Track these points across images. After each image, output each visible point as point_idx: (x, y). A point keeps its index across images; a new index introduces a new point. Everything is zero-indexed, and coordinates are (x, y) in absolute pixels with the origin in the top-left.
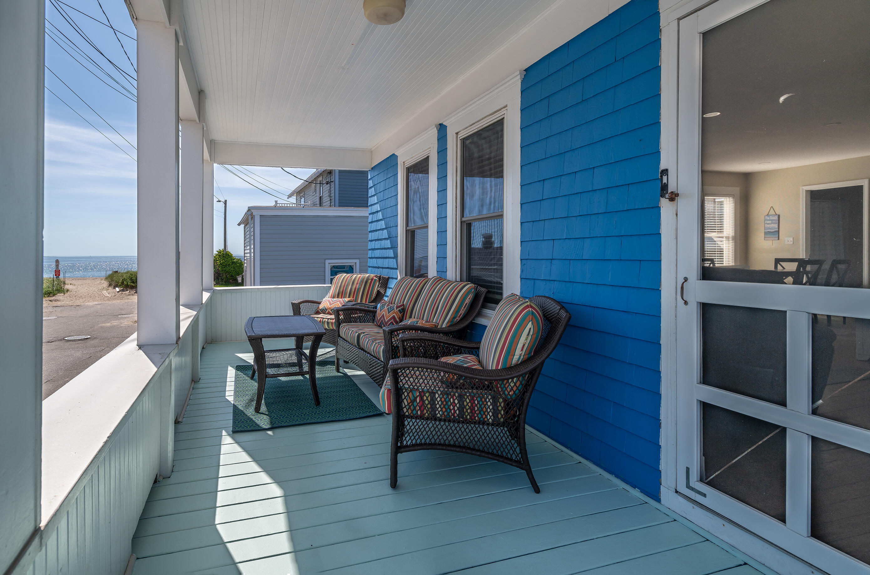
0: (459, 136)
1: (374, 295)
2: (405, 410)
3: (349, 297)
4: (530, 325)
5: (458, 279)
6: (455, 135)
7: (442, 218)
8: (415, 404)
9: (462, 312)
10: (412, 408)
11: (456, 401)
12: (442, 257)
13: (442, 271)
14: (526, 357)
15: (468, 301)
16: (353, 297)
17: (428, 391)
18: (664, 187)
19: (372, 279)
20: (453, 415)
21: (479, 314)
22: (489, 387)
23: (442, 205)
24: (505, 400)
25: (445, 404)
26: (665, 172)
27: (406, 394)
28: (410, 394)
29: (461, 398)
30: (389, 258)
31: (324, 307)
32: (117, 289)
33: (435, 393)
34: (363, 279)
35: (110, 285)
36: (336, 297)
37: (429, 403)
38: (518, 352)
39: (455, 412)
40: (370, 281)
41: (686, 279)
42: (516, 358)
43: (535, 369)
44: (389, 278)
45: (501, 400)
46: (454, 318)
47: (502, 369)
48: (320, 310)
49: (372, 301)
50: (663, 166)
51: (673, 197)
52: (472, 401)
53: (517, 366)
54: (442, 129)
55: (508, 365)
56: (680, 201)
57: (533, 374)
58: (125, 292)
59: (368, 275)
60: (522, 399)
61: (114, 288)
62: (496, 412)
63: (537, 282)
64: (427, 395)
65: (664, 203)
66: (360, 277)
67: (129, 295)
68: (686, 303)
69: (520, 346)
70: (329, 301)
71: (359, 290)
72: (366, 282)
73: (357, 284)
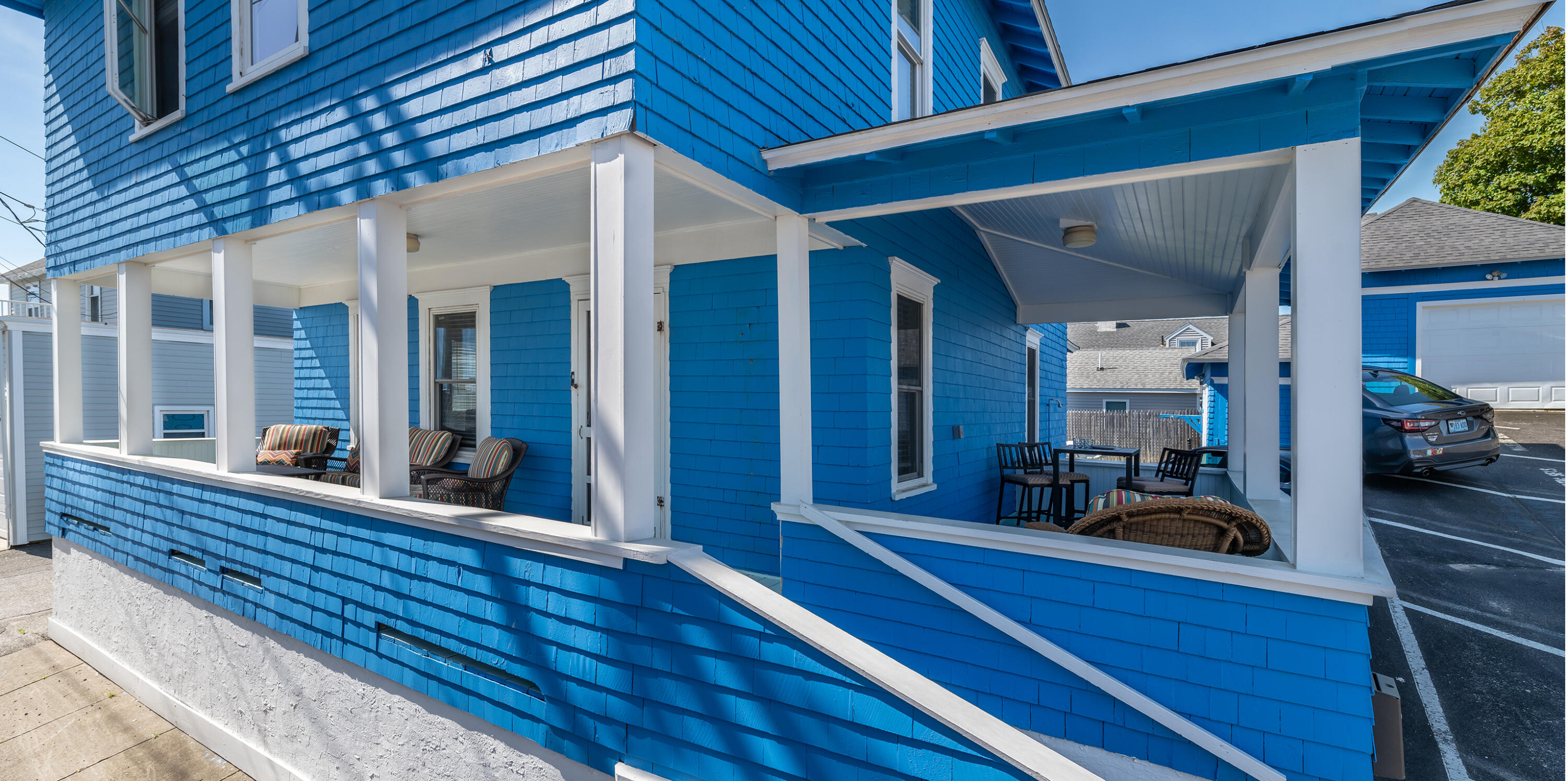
0: (431, 312)
1: (325, 446)
3: (295, 448)
4: (506, 452)
5: (433, 428)
6: (428, 310)
7: (413, 377)
9: (443, 453)
12: (413, 411)
13: (414, 422)
14: (506, 469)
15: (447, 445)
16: (300, 449)
18: (573, 381)
19: (322, 430)
21: (455, 456)
22: (482, 490)
24: (492, 496)
26: (573, 373)
30: (334, 409)
31: (263, 459)
34: (311, 430)
36: (277, 448)
38: (500, 467)
40: (318, 431)
41: (582, 427)
42: (498, 470)
43: (509, 476)
44: (339, 429)
46: (437, 458)
47: (490, 478)
48: (261, 462)
49: (324, 452)
50: (572, 370)
51: (576, 387)
52: (473, 497)
53: (499, 475)
54: (413, 303)
55: (494, 474)
56: (579, 388)
57: (508, 479)
59: (315, 426)
60: (502, 493)
65: (573, 388)
66: (305, 429)
68: (582, 438)
69: (501, 464)
70: (269, 453)
71: (307, 441)
72: (315, 433)
73: (303, 435)
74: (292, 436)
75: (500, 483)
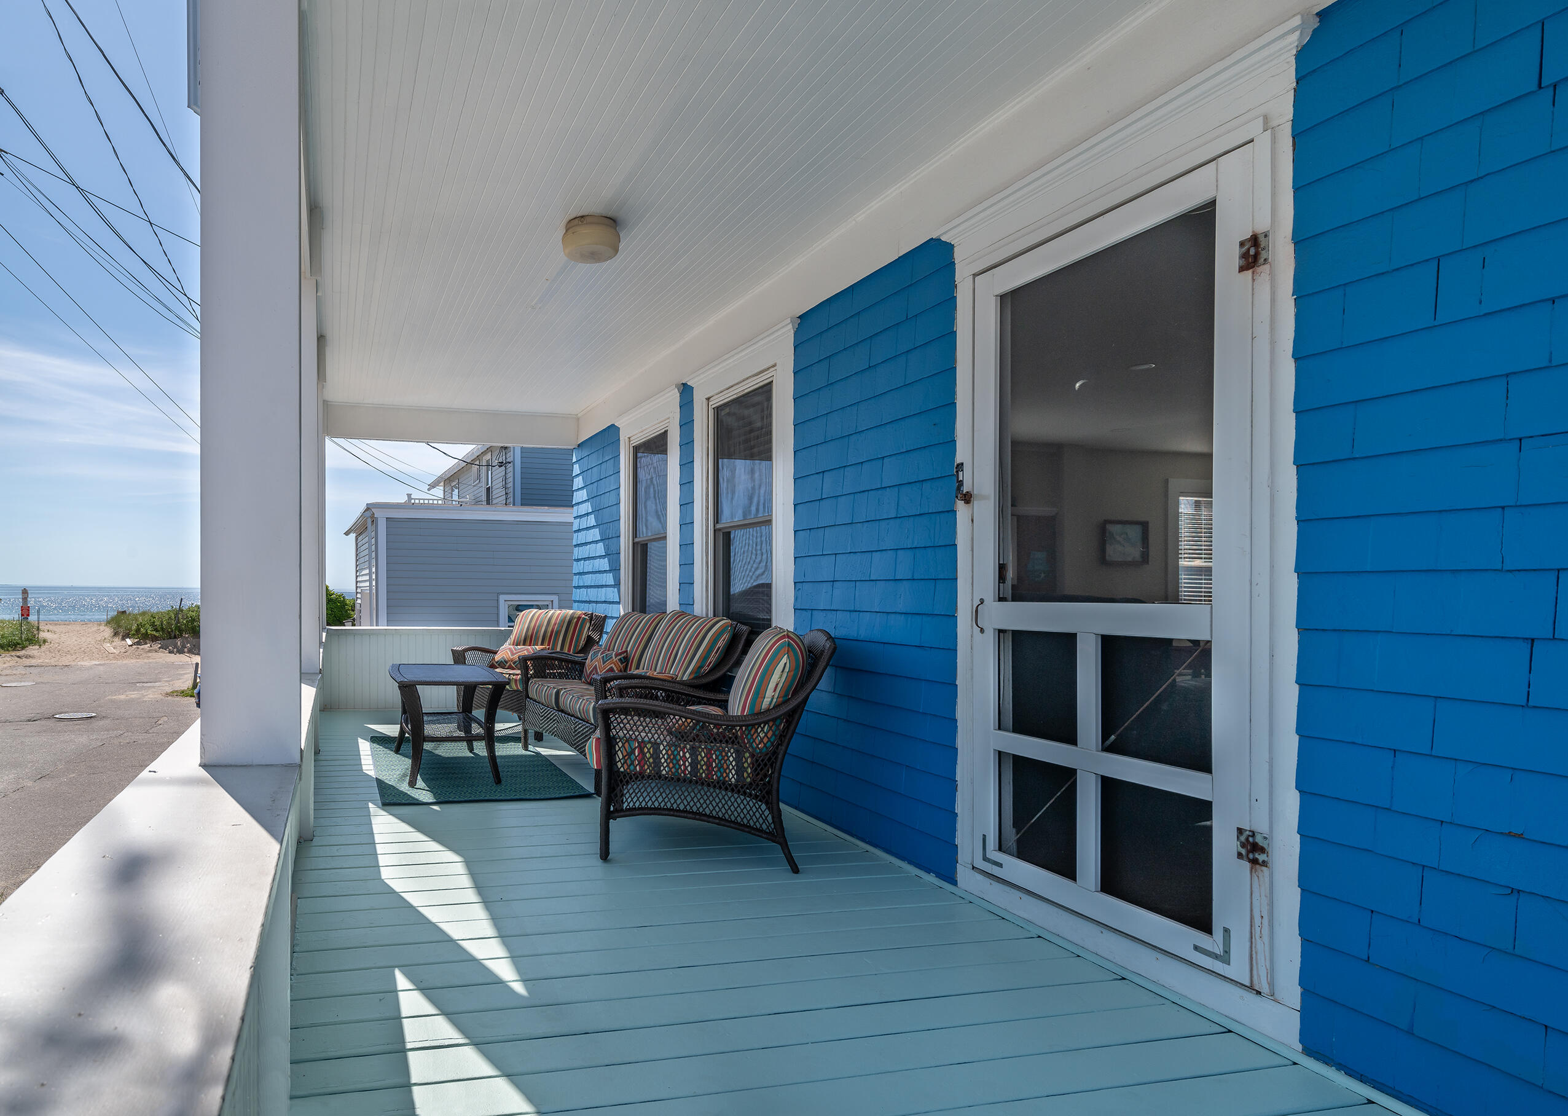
0: (712, 402)
1: (582, 643)
2: (619, 765)
3: (542, 644)
4: (785, 659)
5: (711, 614)
6: (707, 400)
7: (686, 524)
8: (633, 757)
9: (713, 659)
10: (629, 762)
11: (687, 755)
12: (686, 583)
13: (687, 602)
14: (781, 700)
15: (721, 643)
16: (549, 645)
17: (649, 742)
18: (961, 483)
19: (579, 618)
20: (684, 772)
22: (734, 740)
23: (686, 504)
24: (752, 756)
25: (673, 758)
26: (960, 466)
27: (620, 744)
28: (626, 745)
29: (694, 751)
30: (606, 586)
31: (503, 658)
32: (129, 641)
33: (659, 745)
34: (565, 617)
35: (116, 634)
36: (522, 643)
37: (652, 756)
38: (769, 693)
39: (686, 768)
40: (576, 620)
41: (981, 602)
42: (767, 701)
44: (606, 617)
45: (747, 755)
46: (701, 667)
47: (749, 716)
48: (497, 662)
49: (580, 650)
50: (958, 460)
51: (967, 498)
52: (709, 755)
53: (768, 710)
55: (756, 710)
56: (976, 503)
57: (793, 716)
58: (142, 647)
59: (572, 611)
60: (775, 753)
61: (123, 639)
62: (740, 770)
63: (815, 613)
64: (649, 746)
65: (960, 506)
66: (560, 614)
67: (150, 651)
68: (982, 631)
69: (772, 685)
70: (510, 649)
71: (558, 633)
72: (570, 622)
73: (555, 624)
74: (540, 626)
75: (770, 728)
